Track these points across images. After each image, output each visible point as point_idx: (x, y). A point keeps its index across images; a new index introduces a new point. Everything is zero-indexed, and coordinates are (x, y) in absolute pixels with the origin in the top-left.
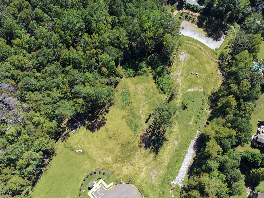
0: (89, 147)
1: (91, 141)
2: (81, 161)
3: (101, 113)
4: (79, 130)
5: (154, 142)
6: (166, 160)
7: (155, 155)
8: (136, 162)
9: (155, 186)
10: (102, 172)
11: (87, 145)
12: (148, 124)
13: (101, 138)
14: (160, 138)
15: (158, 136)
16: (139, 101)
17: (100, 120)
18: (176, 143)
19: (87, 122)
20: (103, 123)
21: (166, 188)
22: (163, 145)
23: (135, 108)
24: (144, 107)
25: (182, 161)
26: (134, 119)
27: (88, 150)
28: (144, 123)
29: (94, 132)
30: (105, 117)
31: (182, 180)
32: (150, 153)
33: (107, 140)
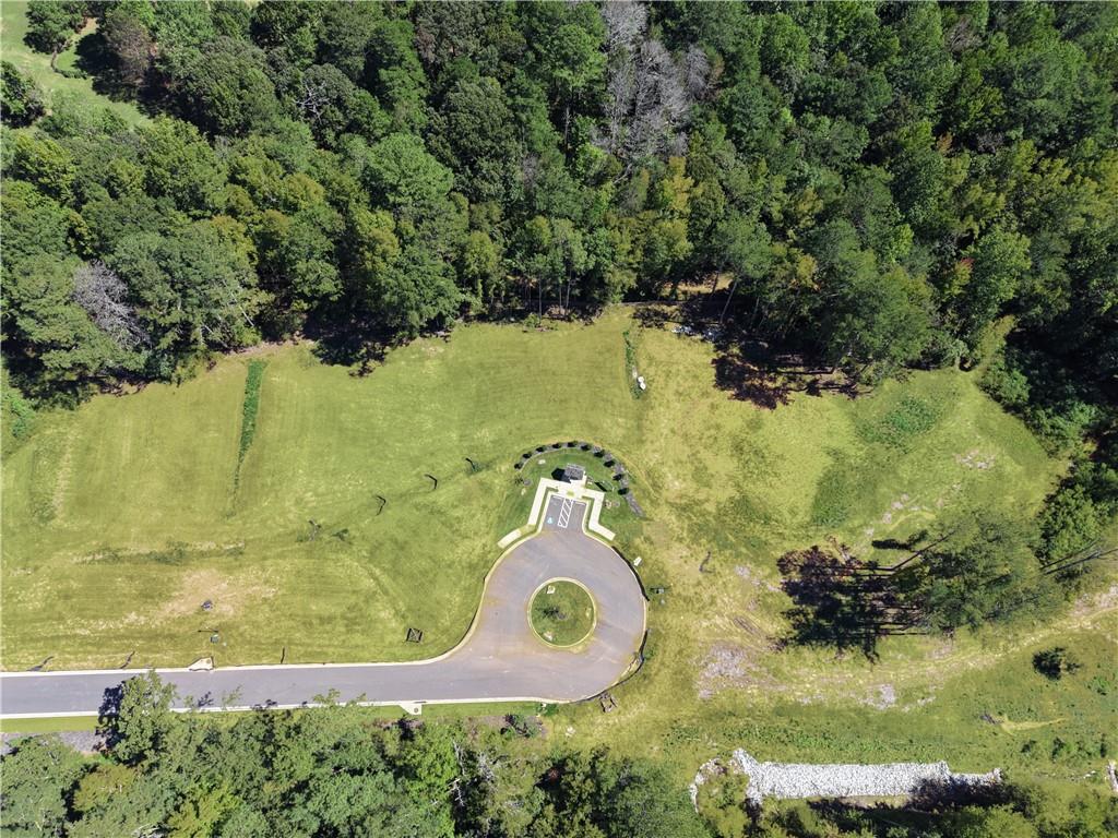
0: (668, 402)
1: (689, 395)
3: (795, 373)
4: (695, 342)
5: (829, 610)
6: (801, 686)
7: (792, 636)
8: (724, 580)
9: (692, 693)
10: (625, 482)
11: (669, 394)
12: (874, 554)
13: (719, 421)
14: (860, 625)
15: (862, 613)
16: (931, 475)
17: (770, 385)
18: (890, 697)
19: (735, 350)
20: (767, 399)
21: (710, 736)
22: (845, 648)
23: (897, 477)
24: (924, 507)
26: (856, 492)
27: (657, 405)
28: (869, 541)
29: (723, 390)
30: (792, 395)
31: (773, 790)
32: (783, 613)
33: (725, 443)
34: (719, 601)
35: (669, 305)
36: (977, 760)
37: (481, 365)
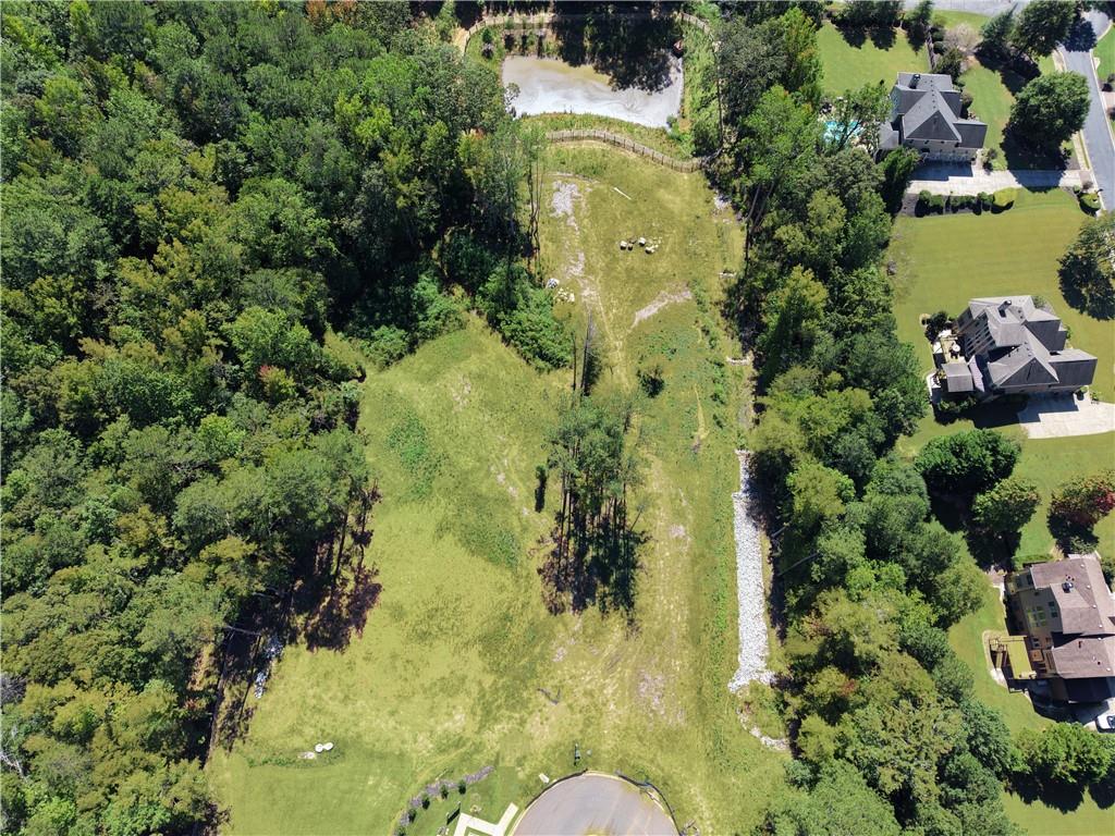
0: (354, 714)
1: (349, 687)
2: (344, 786)
3: (340, 555)
4: (279, 669)
5: (601, 569)
6: (673, 614)
7: (625, 613)
8: (567, 677)
9: (679, 732)
10: (452, 784)
11: (344, 712)
12: (549, 513)
13: (388, 655)
14: (616, 542)
15: (606, 537)
16: (473, 438)
17: (351, 586)
19: (300, 620)
20: (367, 594)
21: (718, 717)
22: (637, 562)
23: (471, 472)
24: (505, 453)
25: (733, 587)
26: (484, 517)
27: (356, 730)
28: (535, 514)
29: (348, 643)
30: (367, 564)
32: (603, 618)
36: (730, 467)
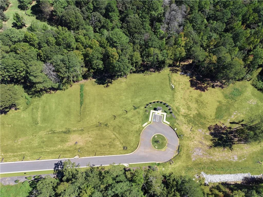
0: (180, 91)
1: (184, 89)
2: (167, 91)
3: (209, 83)
4: (185, 76)
5: (221, 139)
6: (216, 157)
7: (213, 145)
8: (196, 133)
9: (191, 159)
12: (230, 125)
13: (192, 95)
14: (228, 142)
15: (229, 139)
16: (242, 106)
17: (203, 86)
18: (236, 158)
19: (194, 78)
20: (203, 89)
21: (196, 169)
22: (225, 147)
23: (234, 107)
24: (241, 114)
26: (225, 111)
27: (177, 92)
28: (229, 122)
29: (192, 87)
30: (208, 88)
31: (210, 181)
32: (210, 140)
33: (194, 100)
34: (195, 137)
35: (178, 68)
36: (257, 172)
37: (135, 84)
